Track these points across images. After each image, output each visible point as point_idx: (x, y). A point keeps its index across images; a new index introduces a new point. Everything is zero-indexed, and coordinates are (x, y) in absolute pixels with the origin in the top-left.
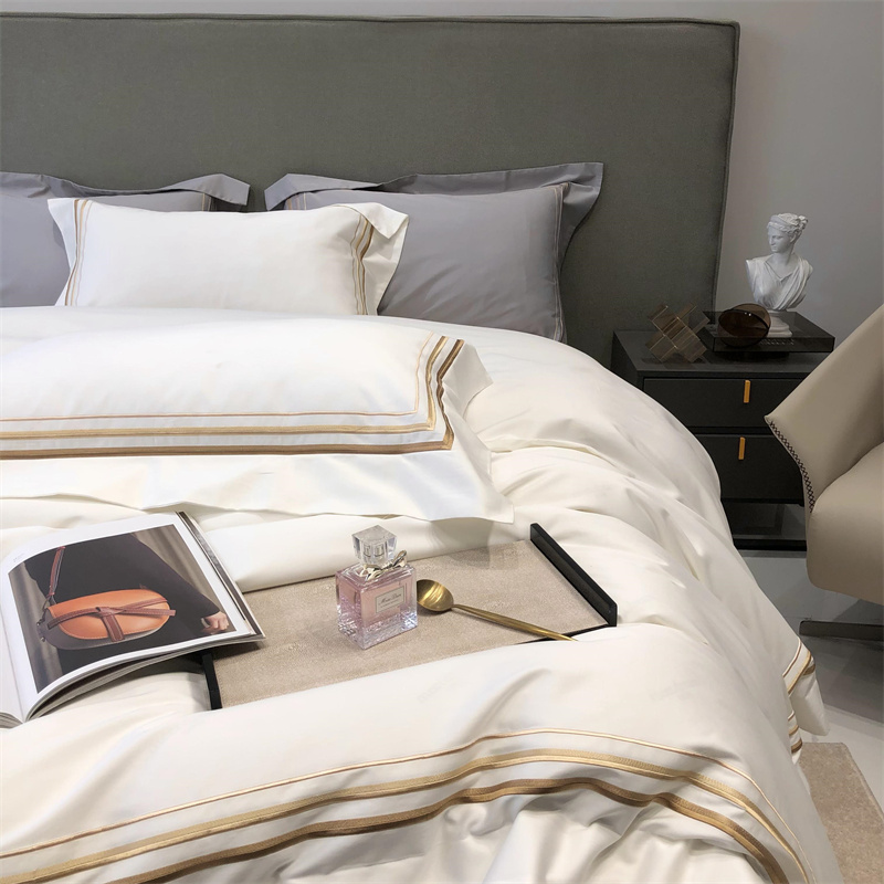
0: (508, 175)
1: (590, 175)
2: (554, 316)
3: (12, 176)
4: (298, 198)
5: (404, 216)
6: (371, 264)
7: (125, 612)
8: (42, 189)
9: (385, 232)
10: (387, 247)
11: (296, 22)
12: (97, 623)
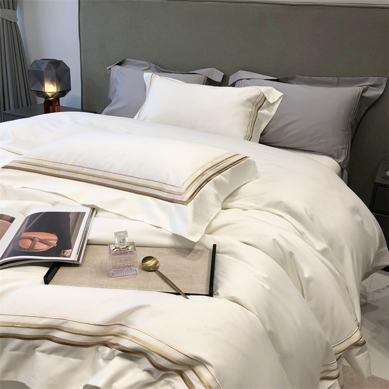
0: (338, 80)
1: (380, 83)
2: (343, 149)
3: (138, 62)
4: (240, 82)
5: (282, 94)
6: (261, 114)
7: (41, 241)
8: (148, 68)
9: (271, 100)
10: (271, 107)
11: (253, 4)
12: (29, 242)
